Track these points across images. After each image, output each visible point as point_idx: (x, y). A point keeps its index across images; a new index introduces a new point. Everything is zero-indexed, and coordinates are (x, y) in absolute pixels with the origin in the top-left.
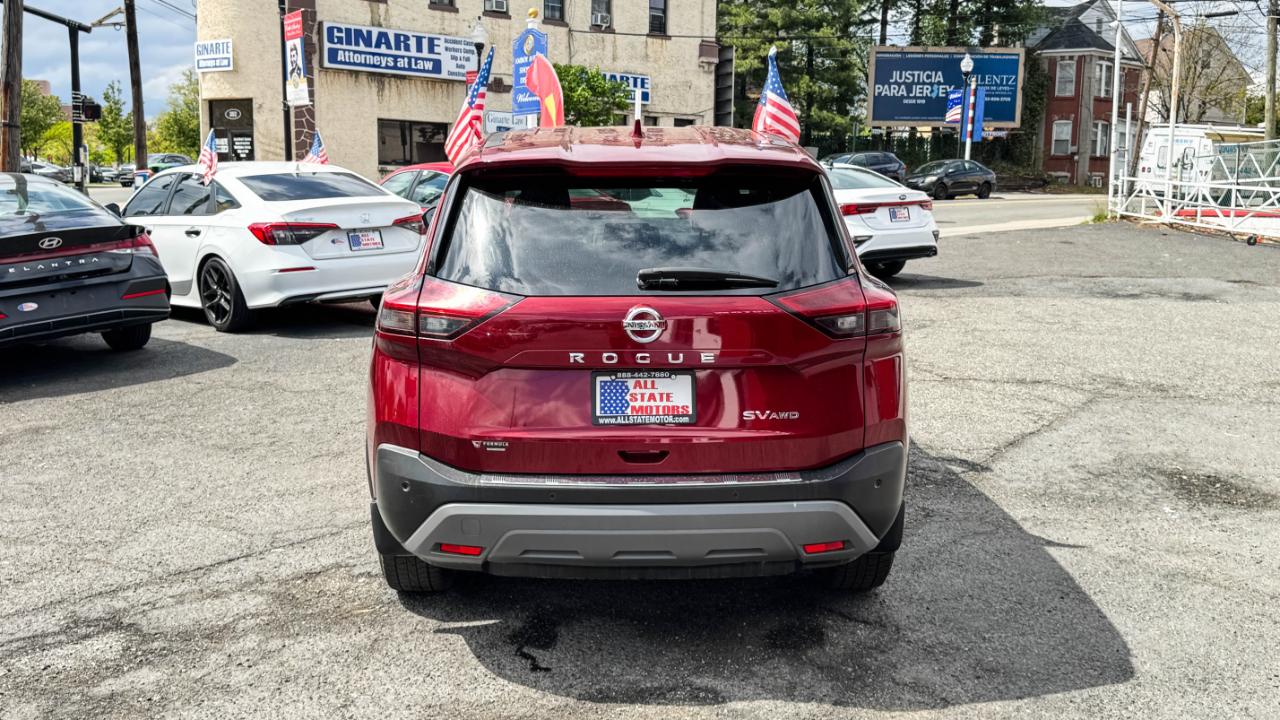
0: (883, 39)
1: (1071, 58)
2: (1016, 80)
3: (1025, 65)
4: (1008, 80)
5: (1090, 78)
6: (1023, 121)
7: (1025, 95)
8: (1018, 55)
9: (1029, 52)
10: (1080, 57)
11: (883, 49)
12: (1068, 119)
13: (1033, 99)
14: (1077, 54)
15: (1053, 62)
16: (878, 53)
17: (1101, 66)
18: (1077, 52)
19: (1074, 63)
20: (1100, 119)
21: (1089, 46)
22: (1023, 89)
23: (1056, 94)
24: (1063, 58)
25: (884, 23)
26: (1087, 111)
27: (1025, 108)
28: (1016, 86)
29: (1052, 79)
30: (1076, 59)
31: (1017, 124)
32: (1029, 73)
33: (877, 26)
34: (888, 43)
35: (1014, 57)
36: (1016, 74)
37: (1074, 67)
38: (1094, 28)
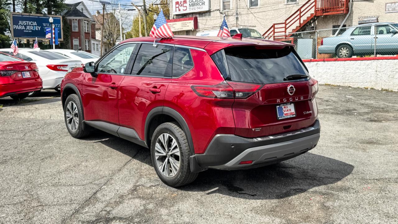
0: (14, 10)
1: (76, 20)
2: (60, 26)
3: (62, 21)
4: (58, 26)
5: (82, 26)
6: (64, 39)
7: (64, 31)
8: (60, 18)
9: (63, 17)
10: (79, 20)
11: (14, 13)
12: (77, 38)
13: (66, 32)
14: (78, 19)
15: (70, 20)
16: (13, 14)
17: (85, 23)
18: (78, 18)
19: (77, 21)
20: (87, 39)
21: (81, 16)
22: (63, 29)
23: (73, 31)
24: (73, 20)
25: (14, 5)
26: (83, 37)
27: (64, 35)
28: (60, 28)
29: (71, 26)
30: (78, 20)
31: (62, 40)
32: (64, 24)
33: (12, 6)
34: (16, 11)
35: (59, 19)
36: (60, 24)
37: (77, 22)
38: (81, 11)
